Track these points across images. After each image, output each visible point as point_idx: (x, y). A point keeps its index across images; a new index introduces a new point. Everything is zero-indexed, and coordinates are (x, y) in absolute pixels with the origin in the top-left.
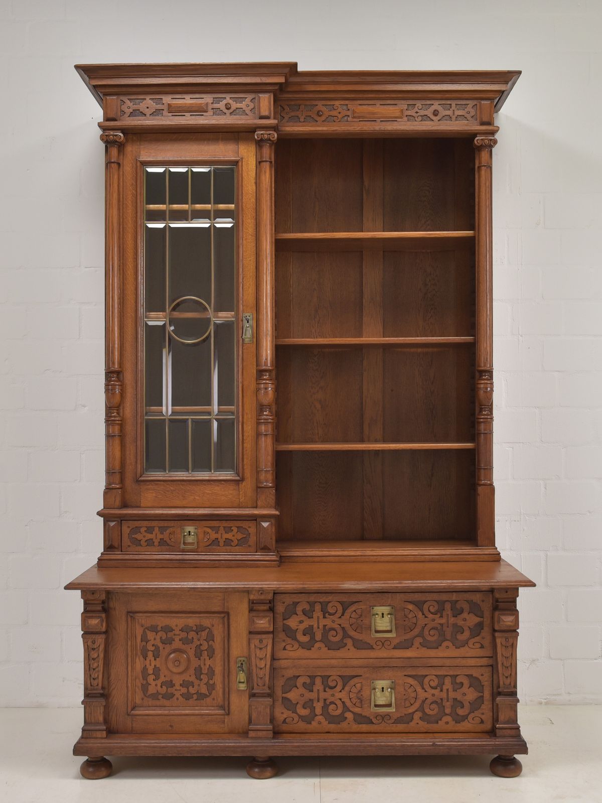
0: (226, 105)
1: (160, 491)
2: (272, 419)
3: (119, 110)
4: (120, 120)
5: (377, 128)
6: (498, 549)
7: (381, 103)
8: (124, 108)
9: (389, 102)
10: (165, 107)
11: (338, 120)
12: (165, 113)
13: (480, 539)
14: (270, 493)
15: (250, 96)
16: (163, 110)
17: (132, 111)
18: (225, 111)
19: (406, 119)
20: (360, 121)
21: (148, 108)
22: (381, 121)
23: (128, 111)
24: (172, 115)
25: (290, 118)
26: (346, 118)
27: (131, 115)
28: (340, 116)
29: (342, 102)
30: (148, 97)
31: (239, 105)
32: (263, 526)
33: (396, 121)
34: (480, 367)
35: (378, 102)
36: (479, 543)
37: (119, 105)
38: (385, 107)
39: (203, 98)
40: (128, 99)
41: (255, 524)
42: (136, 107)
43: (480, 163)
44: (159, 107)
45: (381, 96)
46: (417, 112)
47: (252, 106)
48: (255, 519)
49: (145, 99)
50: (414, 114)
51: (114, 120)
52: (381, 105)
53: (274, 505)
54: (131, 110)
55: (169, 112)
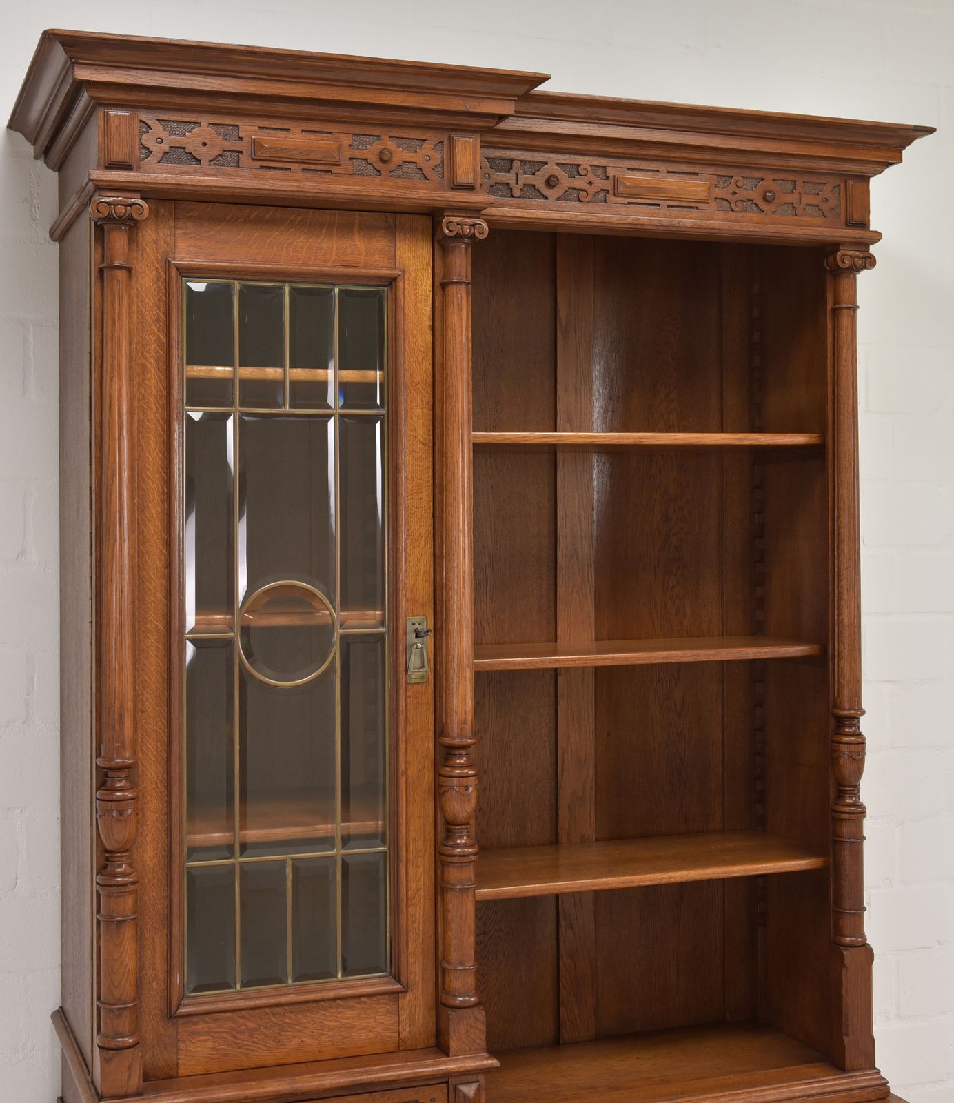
0: (381, 153)
1: (225, 1035)
2: (476, 854)
3: (137, 143)
4: (139, 168)
5: (665, 221)
6: (882, 1074)
7: (670, 170)
8: (148, 139)
9: (684, 168)
10: (244, 146)
11: (587, 199)
12: (245, 159)
13: (851, 1056)
14: (477, 1019)
15: (432, 138)
16: (241, 152)
17: (167, 149)
18: (379, 166)
19: (714, 205)
20: (629, 203)
21: (204, 144)
22: (669, 206)
23: (158, 149)
24: (262, 167)
25: (491, 186)
26: (602, 195)
27: (166, 157)
28: (591, 190)
29: (596, 161)
30: (205, 120)
31: (409, 156)
32: (465, 1096)
33: (697, 208)
34: (841, 708)
35: (662, 167)
36: (848, 1064)
37: (137, 132)
38: (676, 178)
39: (331, 133)
40: (159, 120)
41: (445, 1091)
42: (178, 140)
43: (836, 301)
44: (230, 144)
45: (673, 155)
46: (735, 193)
47: (437, 158)
48: (446, 1079)
49: (198, 124)
50: (729, 197)
51: (127, 167)
52: (668, 172)
53: (483, 1044)
54: (165, 147)
55: (253, 159)
